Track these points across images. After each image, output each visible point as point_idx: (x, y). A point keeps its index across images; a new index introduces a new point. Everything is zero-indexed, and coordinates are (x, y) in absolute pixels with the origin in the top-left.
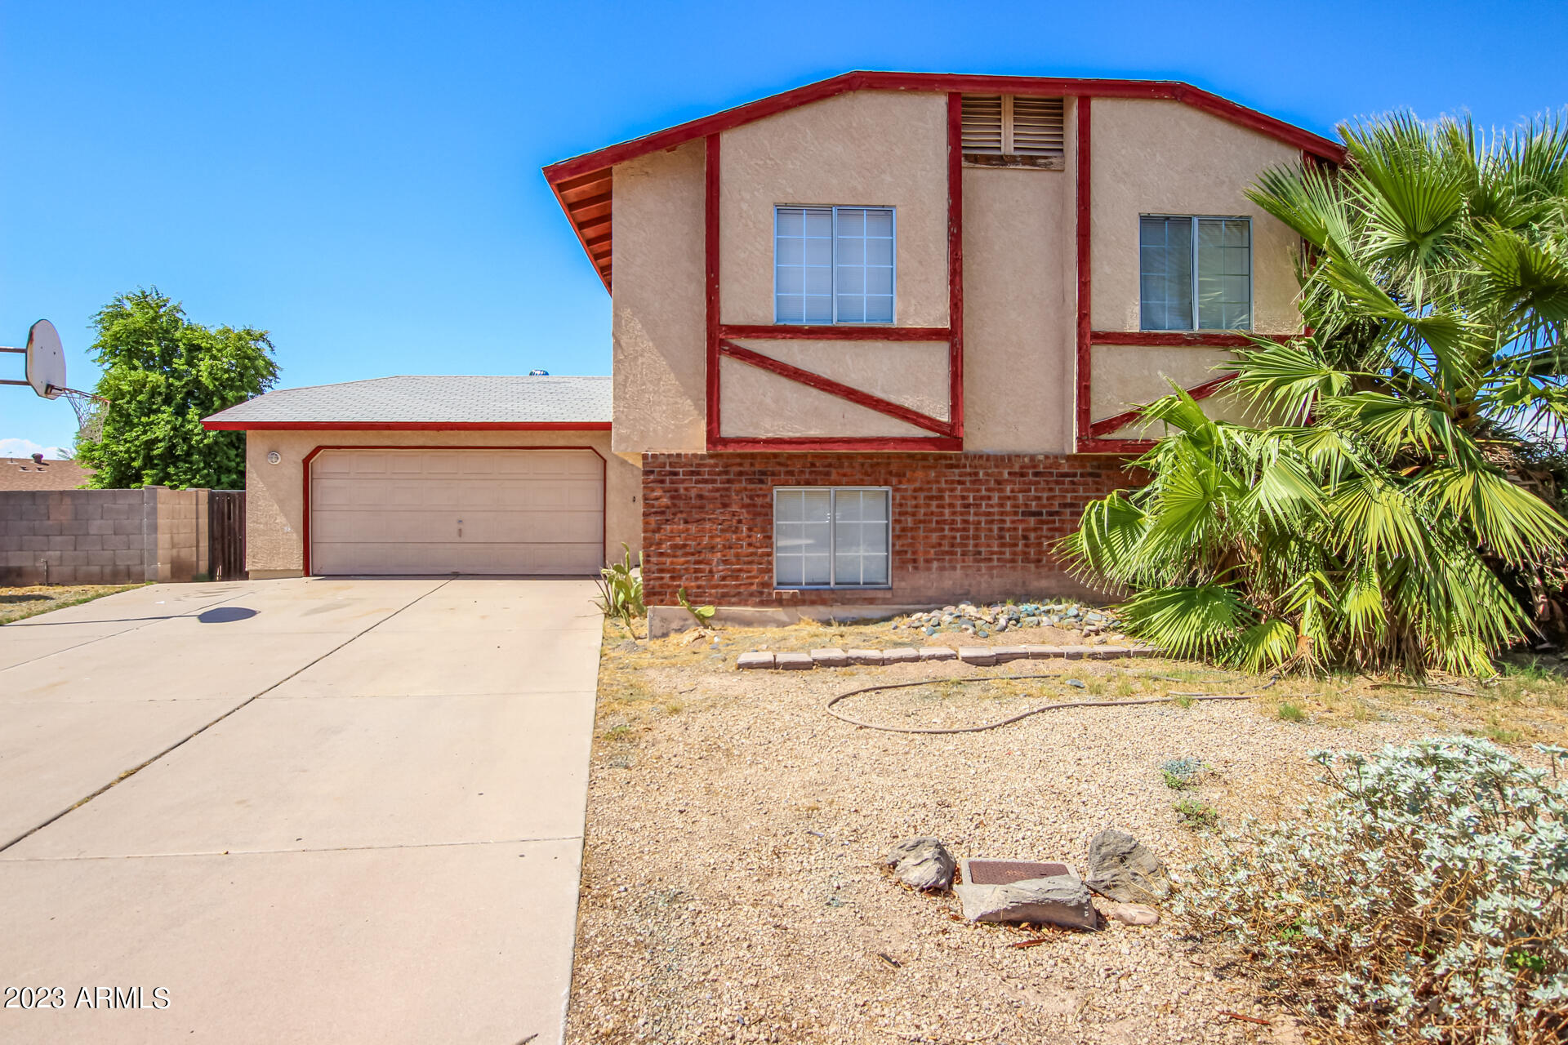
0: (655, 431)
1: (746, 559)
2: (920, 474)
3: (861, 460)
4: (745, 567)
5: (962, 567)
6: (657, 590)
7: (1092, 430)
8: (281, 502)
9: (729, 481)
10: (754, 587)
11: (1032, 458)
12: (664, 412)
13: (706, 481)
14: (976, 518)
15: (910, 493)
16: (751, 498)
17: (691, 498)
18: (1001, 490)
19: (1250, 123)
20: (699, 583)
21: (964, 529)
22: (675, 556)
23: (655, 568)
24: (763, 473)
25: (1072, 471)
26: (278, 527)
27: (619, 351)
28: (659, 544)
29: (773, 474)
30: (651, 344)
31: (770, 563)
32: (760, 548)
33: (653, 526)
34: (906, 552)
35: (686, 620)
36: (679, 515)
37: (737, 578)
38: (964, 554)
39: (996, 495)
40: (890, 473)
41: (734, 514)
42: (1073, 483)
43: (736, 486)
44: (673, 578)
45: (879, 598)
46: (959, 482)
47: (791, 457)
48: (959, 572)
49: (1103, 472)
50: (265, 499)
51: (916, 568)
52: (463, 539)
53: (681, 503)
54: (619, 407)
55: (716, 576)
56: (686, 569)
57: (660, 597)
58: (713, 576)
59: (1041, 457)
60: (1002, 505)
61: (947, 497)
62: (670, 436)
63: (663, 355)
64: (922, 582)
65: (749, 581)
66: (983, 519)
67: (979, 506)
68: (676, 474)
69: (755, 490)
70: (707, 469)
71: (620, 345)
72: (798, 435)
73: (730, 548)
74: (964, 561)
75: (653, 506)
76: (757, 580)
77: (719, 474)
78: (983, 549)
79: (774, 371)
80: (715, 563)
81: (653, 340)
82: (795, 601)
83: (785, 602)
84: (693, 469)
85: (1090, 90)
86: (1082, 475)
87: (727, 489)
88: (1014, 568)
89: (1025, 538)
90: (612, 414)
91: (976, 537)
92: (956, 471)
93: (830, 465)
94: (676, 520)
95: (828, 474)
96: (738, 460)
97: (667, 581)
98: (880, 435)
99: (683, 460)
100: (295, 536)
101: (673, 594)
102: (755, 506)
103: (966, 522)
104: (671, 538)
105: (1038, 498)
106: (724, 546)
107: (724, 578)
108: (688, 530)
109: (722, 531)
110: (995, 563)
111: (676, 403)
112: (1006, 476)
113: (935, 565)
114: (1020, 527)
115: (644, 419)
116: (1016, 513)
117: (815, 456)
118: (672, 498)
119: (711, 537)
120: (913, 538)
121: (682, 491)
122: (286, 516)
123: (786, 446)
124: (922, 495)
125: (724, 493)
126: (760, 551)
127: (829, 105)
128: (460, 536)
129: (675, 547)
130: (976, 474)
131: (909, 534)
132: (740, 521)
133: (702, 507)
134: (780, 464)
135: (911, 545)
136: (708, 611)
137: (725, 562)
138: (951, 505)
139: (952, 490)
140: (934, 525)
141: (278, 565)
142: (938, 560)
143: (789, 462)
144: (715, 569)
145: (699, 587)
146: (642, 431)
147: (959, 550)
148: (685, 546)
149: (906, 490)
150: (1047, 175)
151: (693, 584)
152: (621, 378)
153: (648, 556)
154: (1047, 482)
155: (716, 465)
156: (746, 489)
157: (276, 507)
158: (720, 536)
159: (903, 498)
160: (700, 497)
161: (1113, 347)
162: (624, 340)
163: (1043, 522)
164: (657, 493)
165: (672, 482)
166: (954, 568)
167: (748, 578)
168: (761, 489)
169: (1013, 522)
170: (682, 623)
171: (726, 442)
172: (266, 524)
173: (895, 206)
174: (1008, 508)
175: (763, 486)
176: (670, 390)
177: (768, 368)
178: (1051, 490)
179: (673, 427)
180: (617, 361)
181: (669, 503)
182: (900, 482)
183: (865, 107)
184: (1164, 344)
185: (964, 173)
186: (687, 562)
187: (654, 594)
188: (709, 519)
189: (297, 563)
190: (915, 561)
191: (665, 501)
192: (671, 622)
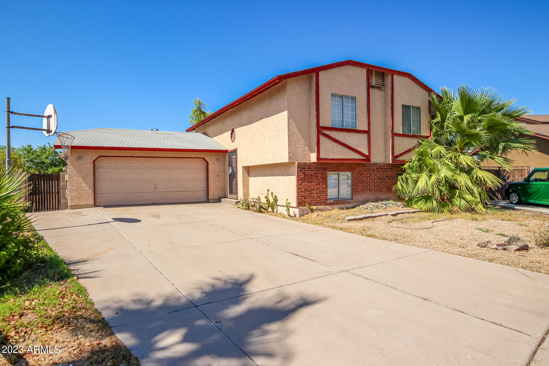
0: (299, 156)
1: (321, 192)
2: (358, 168)
3: (346, 165)
4: (321, 194)
5: (367, 193)
6: (301, 202)
7: (395, 157)
8: (84, 178)
9: (317, 170)
10: (323, 200)
11: (380, 164)
12: (301, 150)
13: (312, 170)
14: (370, 180)
15: (356, 174)
16: (323, 175)
17: (309, 175)
18: (374, 173)
19: (421, 85)
20: (311, 200)
21: (367, 183)
22: (305, 192)
23: (300, 196)
24: (325, 168)
25: (387, 168)
26: (83, 188)
27: (289, 132)
28: (301, 189)
29: (327, 168)
30: (297, 130)
31: (327, 193)
32: (325, 189)
33: (300, 183)
34: (356, 189)
35: (308, 210)
36: (306, 180)
37: (319, 198)
38: (367, 189)
39: (373, 174)
40: (352, 168)
41: (319, 180)
42: (388, 171)
43: (319, 172)
44: (304, 199)
45: (350, 202)
46: (366, 171)
47: (332, 163)
48: (366, 194)
49: (393, 168)
50: (77, 177)
51: (358, 193)
52: (157, 191)
53: (306, 177)
54: (290, 148)
55: (315, 198)
56: (308, 196)
57: (301, 204)
58: (314, 198)
59: (382, 164)
60: (374, 176)
61: (364, 175)
62: (302, 157)
63: (300, 133)
64: (359, 197)
65: (322, 198)
66: (371, 180)
67: (370, 177)
68: (305, 168)
69: (323, 173)
70: (312, 167)
71: (289, 130)
72: (337, 158)
73: (318, 189)
74: (367, 191)
75: (300, 178)
76: (324, 198)
77: (315, 168)
78: (371, 188)
79: (332, 140)
80: (314, 194)
81: (298, 129)
82: (333, 204)
83: (330, 204)
84: (309, 167)
85: (394, 72)
86: (389, 169)
87: (317, 173)
88: (377, 193)
89: (379, 185)
90: (288, 150)
91: (370, 185)
92: (366, 167)
93: (340, 166)
94: (305, 182)
95: (339, 168)
96: (319, 164)
97: (303, 199)
98: (354, 158)
99: (307, 164)
100: (90, 191)
101: (305, 203)
102: (323, 177)
103: (368, 181)
104: (304, 187)
105: (381, 175)
106: (317, 189)
107: (316, 198)
108: (308, 184)
109: (316, 184)
110: (373, 192)
111: (304, 148)
112: (375, 169)
113: (362, 192)
114: (378, 182)
115: (296, 152)
116: (377, 179)
117: (337, 163)
118: (304, 175)
119: (314, 186)
120: (357, 185)
121: (307, 173)
122: (86, 183)
123: (335, 161)
124: (359, 174)
125: (317, 174)
126: (325, 190)
127: (342, 67)
128: (155, 189)
129: (305, 189)
130: (369, 168)
131: (356, 184)
132: (320, 182)
133: (311, 178)
134: (329, 166)
135: (357, 187)
136: (314, 207)
137: (317, 193)
138: (365, 177)
139: (365, 173)
140: (361, 182)
141: (83, 203)
142: (362, 191)
143: (331, 165)
144: (314, 195)
145: (311, 201)
146: (295, 156)
147: (366, 188)
148: (307, 189)
149: (355, 173)
150: (381, 92)
151: (309, 200)
152: (290, 140)
153: (299, 192)
154: (383, 170)
155: (314, 166)
156: (321, 173)
157: (82, 180)
158: (315, 186)
159: (355, 175)
160: (311, 175)
161: (397, 137)
162: (291, 128)
163: (382, 181)
164: (301, 174)
165: (304, 171)
166: (365, 193)
167: (322, 197)
168: (325, 173)
169: (377, 181)
170: (307, 211)
171: (322, 159)
172: (77, 187)
173: (356, 97)
174: (376, 177)
175: (325, 172)
176: (302, 144)
177: (330, 139)
178: (384, 172)
179: (303, 155)
180: (289, 135)
181: (303, 177)
182: (354, 171)
183: (350, 69)
184: (407, 137)
185: (370, 90)
186: (308, 194)
187: (300, 203)
188: (313, 181)
189: (91, 202)
190: (358, 191)
191: (303, 176)
192: (304, 211)
